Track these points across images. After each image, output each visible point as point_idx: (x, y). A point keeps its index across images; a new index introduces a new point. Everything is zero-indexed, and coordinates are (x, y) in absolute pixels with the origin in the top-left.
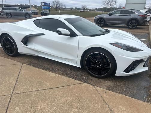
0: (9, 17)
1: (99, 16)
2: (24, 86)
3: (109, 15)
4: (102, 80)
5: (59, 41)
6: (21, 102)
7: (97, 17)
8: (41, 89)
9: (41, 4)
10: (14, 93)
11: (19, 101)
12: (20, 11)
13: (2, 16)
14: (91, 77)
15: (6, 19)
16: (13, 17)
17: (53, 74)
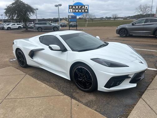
0: (40, 30)
1: (122, 26)
2: (16, 93)
3: (132, 25)
4: (87, 94)
5: (54, 56)
6: (7, 105)
7: (119, 27)
8: (27, 97)
9: (69, 17)
10: (6, 98)
11: (6, 105)
12: (49, 25)
13: (35, 30)
14: (78, 91)
15: (37, 33)
16: (43, 30)
17: (44, 85)
